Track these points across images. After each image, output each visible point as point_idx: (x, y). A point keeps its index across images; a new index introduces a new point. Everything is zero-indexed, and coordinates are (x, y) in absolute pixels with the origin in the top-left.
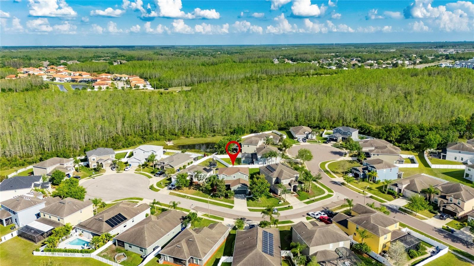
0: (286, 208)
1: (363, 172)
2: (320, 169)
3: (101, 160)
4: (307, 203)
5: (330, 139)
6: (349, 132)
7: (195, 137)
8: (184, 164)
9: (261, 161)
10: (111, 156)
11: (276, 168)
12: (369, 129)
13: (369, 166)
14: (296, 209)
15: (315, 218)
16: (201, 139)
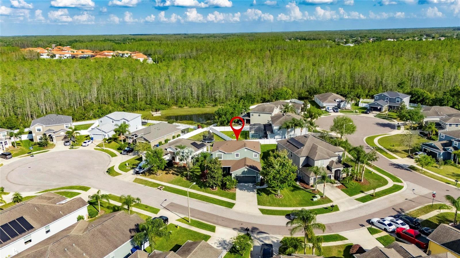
0: (326, 208)
1: (444, 149)
2: (368, 146)
3: (49, 130)
4: (363, 200)
5: (371, 107)
6: (398, 98)
7: (190, 107)
8: (166, 138)
9: (278, 134)
10: (65, 126)
11: (305, 142)
12: (423, 96)
13: (455, 140)
14: (345, 212)
15: (385, 230)
16: (197, 109)
